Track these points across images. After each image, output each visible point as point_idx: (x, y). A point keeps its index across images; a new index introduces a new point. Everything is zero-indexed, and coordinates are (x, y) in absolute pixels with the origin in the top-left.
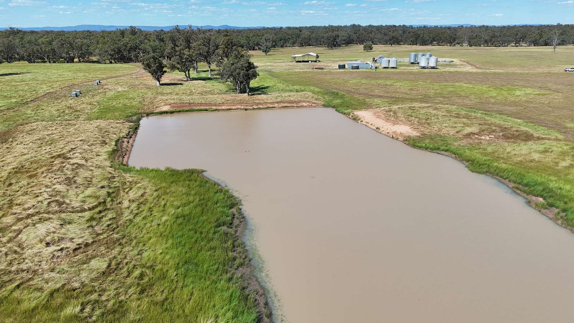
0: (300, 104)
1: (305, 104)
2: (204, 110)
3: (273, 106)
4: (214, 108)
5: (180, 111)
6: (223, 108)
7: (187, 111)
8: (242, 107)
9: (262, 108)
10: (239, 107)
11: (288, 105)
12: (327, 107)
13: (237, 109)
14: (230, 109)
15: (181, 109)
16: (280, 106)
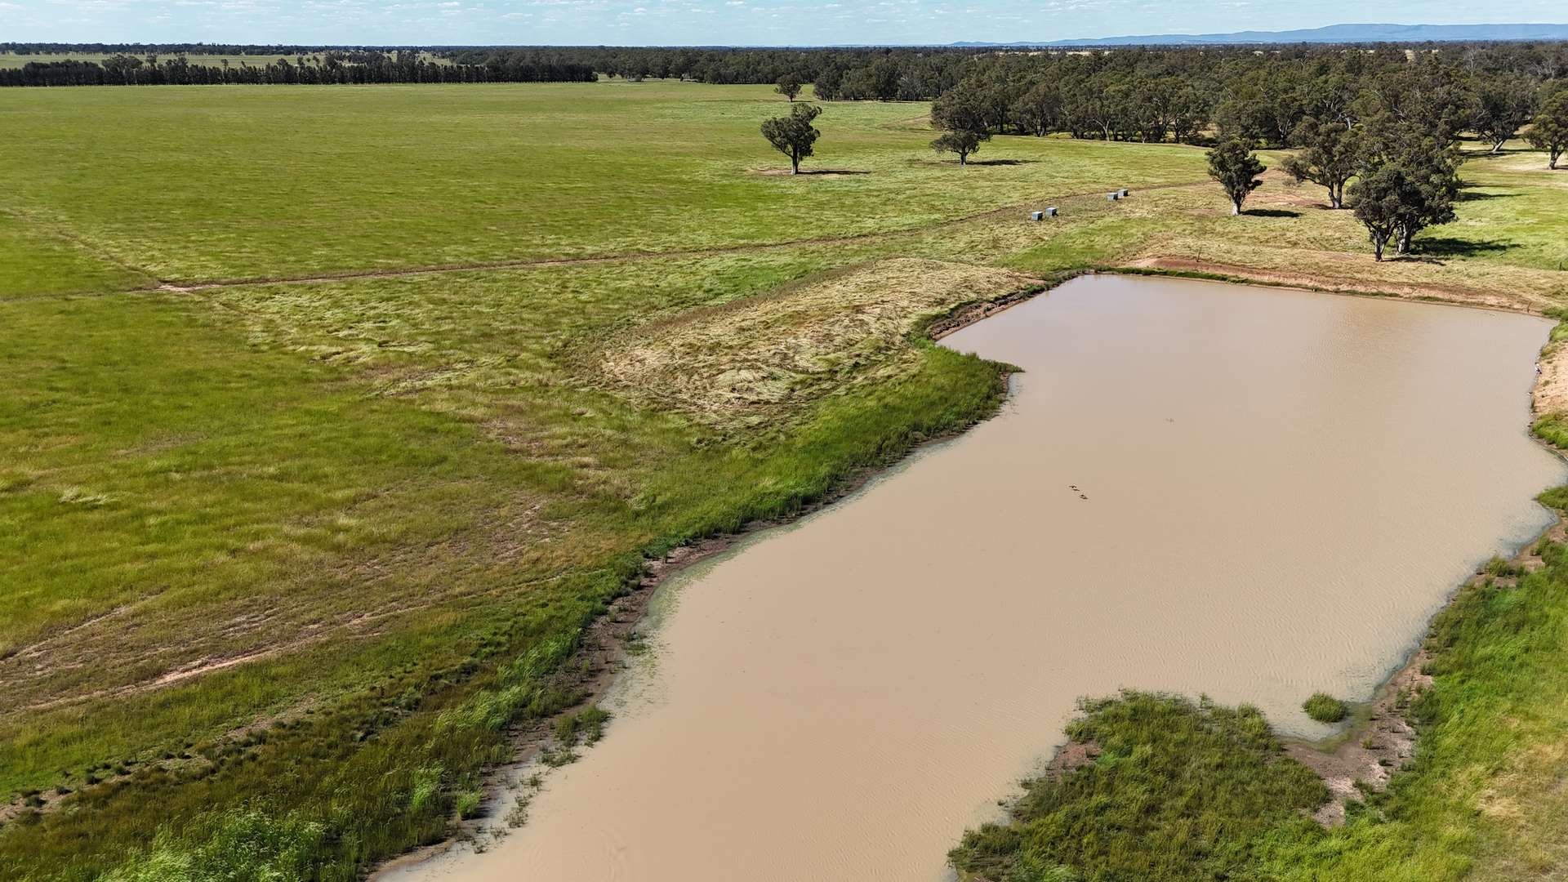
0: (1480, 299)
1: (1491, 300)
2: (1218, 278)
3: (1395, 291)
4: (1244, 276)
5: (1165, 273)
6: (1266, 279)
7: (1181, 275)
8: (1310, 285)
9: (1361, 293)
10: (1306, 282)
11: (1440, 296)
12: (1551, 318)
13: (1298, 286)
14: (1278, 284)
15: (1173, 269)
16: (1415, 294)
